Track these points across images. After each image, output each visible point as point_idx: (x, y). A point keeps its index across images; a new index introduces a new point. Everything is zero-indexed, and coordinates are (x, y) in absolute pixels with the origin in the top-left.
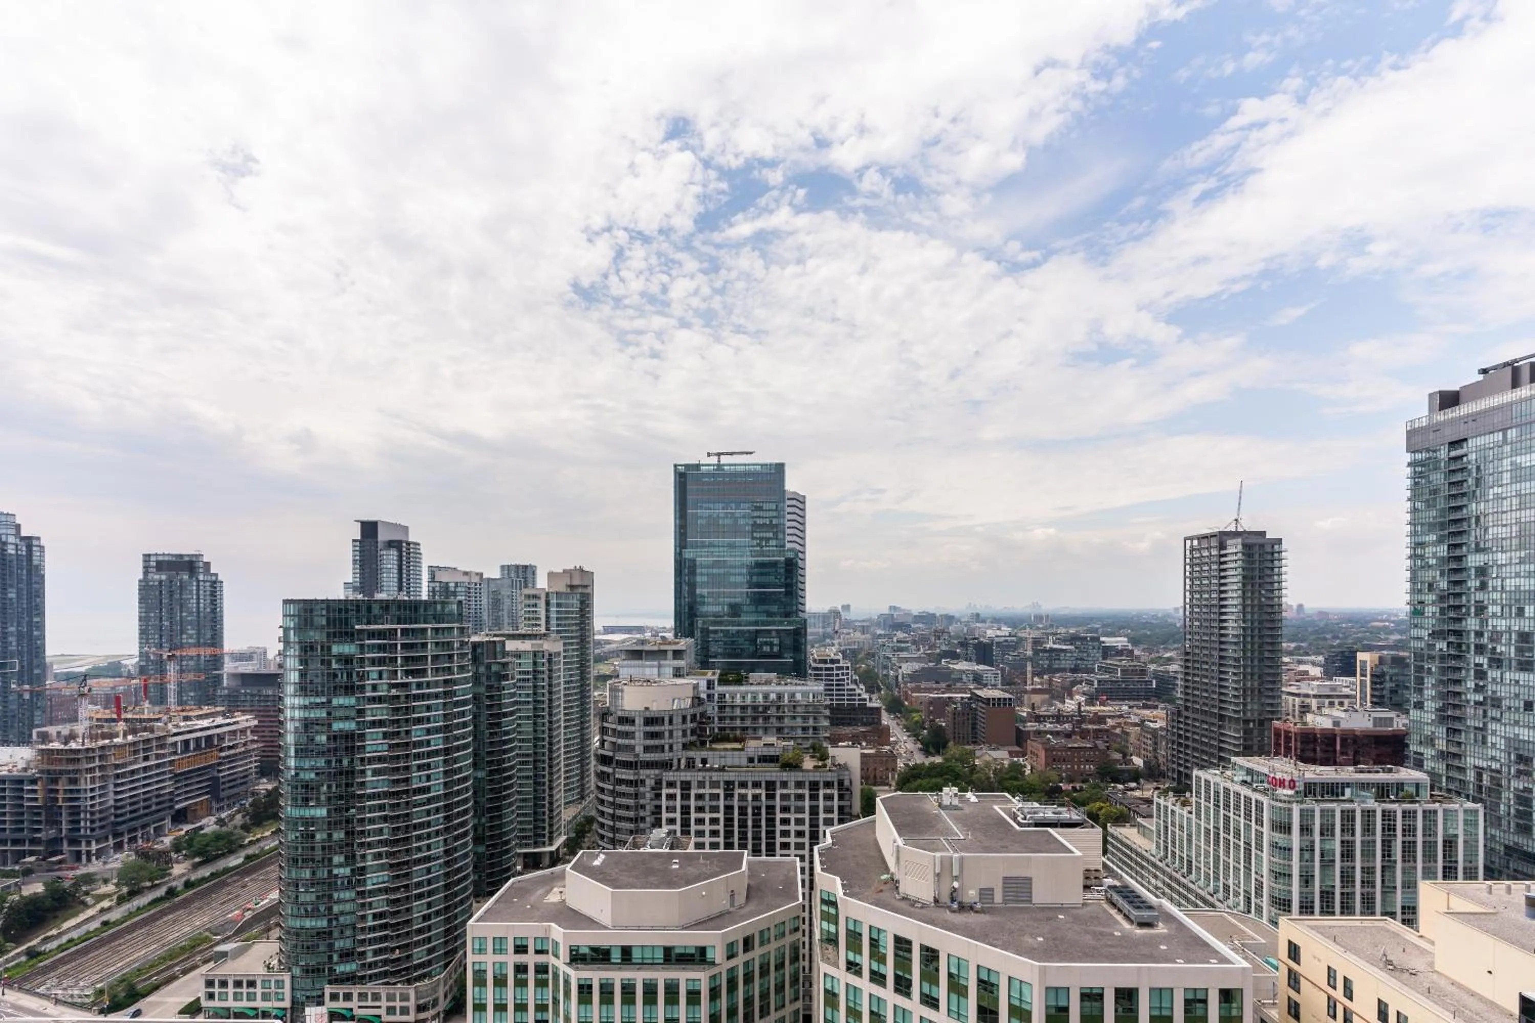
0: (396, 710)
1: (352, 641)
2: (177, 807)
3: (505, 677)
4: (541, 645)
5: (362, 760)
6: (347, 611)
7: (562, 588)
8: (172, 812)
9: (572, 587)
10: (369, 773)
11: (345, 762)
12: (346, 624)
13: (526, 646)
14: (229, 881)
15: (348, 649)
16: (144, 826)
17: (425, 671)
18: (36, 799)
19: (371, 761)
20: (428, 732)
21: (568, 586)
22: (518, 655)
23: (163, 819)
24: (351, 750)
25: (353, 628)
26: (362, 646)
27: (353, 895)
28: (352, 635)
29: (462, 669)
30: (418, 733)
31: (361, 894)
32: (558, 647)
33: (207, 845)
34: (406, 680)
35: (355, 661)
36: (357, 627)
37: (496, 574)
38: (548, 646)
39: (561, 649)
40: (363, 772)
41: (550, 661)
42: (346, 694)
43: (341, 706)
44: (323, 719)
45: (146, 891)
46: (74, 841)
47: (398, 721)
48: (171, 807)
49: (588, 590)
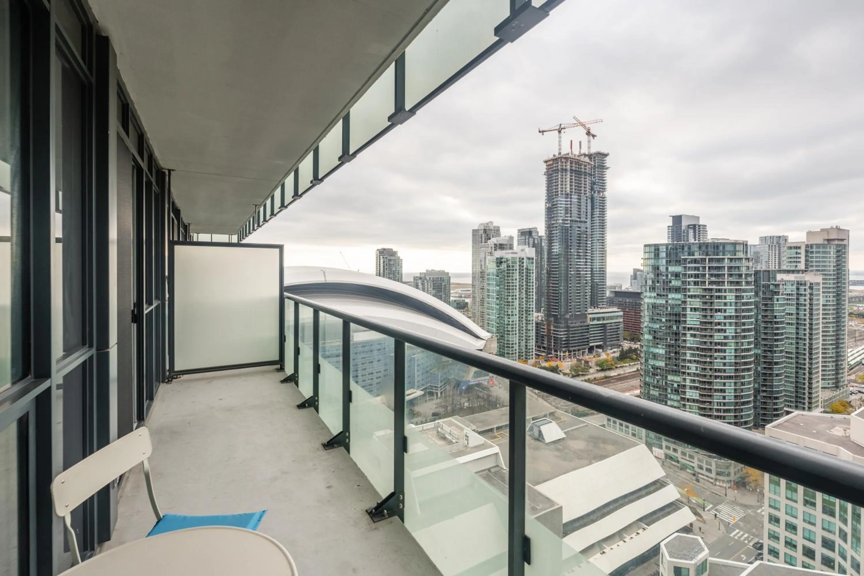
0: (705, 303)
1: (680, 265)
2: (591, 344)
3: (777, 293)
4: (804, 277)
5: (684, 328)
6: (676, 249)
7: (819, 241)
8: (589, 346)
9: (828, 240)
10: (688, 335)
11: (675, 328)
12: (676, 256)
13: (791, 277)
14: (612, 381)
15: (678, 269)
16: (579, 350)
17: (723, 282)
18: (544, 332)
19: (690, 329)
20: (725, 318)
21: (825, 240)
22: (785, 283)
23: (585, 349)
24: (678, 322)
25: (680, 257)
26: (685, 267)
27: (679, 398)
28: (680, 261)
29: (748, 283)
30: (719, 317)
31: (683, 399)
32: (818, 279)
33: (603, 363)
34: (710, 287)
35: (681, 276)
36: (682, 257)
37: (757, 242)
38: (809, 278)
39: (821, 281)
40: (685, 334)
41: (811, 288)
42: (676, 292)
43: (673, 299)
44: (663, 304)
45: (580, 376)
46: (556, 351)
47: (706, 309)
48: (588, 344)
49: (845, 242)
